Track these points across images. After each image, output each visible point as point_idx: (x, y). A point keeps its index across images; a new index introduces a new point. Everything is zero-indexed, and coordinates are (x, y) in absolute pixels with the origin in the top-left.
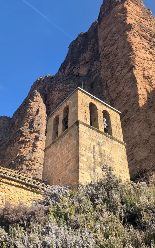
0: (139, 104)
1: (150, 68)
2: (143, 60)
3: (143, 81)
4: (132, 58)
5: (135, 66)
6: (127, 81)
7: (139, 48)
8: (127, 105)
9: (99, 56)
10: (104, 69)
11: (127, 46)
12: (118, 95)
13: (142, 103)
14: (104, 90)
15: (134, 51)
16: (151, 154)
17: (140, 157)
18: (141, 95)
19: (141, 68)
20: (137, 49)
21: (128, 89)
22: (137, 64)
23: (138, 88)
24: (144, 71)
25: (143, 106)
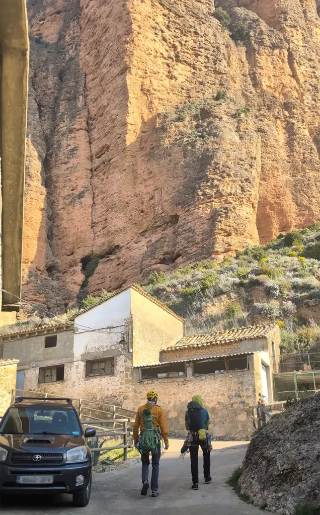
0: (125, 140)
1: (156, 74)
2: (147, 56)
3: (140, 98)
4: (128, 49)
5: (130, 68)
6: (115, 93)
7: (144, 28)
8: (109, 135)
9: (80, 12)
10: (84, 48)
11: (125, 18)
12: (100, 112)
13: (131, 138)
14: (80, 95)
15: (134, 35)
16: (128, 225)
17: (115, 226)
18: (132, 125)
19: (140, 73)
20: (141, 30)
21: (115, 108)
22: (135, 62)
23: (129, 112)
24: (145, 79)
25: (132, 144)
